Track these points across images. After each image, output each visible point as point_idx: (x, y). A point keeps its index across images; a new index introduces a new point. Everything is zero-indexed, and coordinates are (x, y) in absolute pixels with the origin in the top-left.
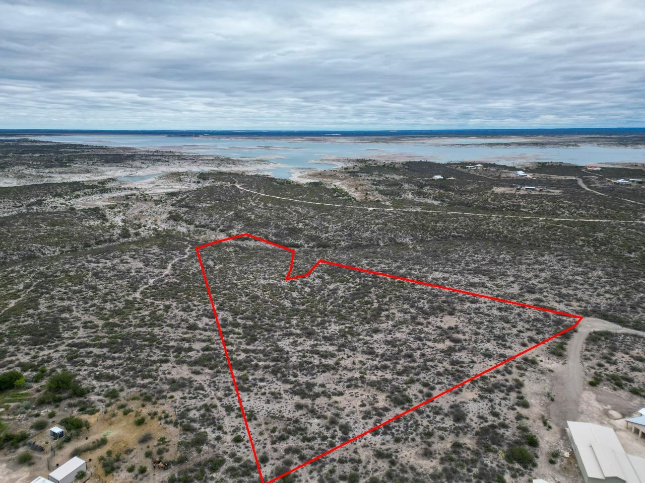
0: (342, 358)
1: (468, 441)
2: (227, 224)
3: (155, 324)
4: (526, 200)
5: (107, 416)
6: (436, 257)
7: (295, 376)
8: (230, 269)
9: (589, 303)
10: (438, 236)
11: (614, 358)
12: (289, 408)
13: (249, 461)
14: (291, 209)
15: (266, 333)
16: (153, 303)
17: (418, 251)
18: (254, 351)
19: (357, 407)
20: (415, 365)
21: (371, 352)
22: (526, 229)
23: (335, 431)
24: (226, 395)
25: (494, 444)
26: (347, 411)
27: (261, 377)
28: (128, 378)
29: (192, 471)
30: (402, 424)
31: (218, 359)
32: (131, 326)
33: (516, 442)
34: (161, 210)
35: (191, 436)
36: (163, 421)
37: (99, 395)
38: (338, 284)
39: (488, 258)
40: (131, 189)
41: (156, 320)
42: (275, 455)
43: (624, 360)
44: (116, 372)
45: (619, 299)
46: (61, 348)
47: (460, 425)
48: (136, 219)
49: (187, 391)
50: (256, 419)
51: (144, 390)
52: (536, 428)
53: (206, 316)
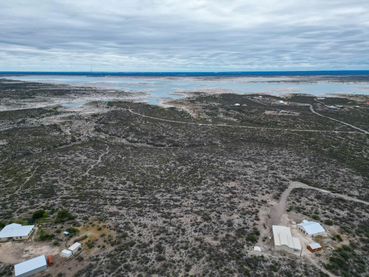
0: (183, 202)
1: (232, 234)
2: (126, 133)
3: (98, 188)
4: (281, 119)
5: (85, 227)
6: (231, 151)
7: (163, 210)
8: (130, 159)
9: (297, 175)
10: (233, 140)
11: (300, 200)
12: (161, 223)
13: (145, 243)
14: (159, 125)
15: (149, 191)
16: (95, 178)
17: (223, 149)
18: (144, 199)
19: (189, 222)
20: (215, 204)
21: (196, 199)
22: (278, 135)
23: (180, 231)
24: (134, 218)
25: (242, 234)
26: (184, 223)
27: (148, 210)
28: (91, 212)
29: (123, 247)
30: (207, 228)
31: (129, 203)
32: (87, 189)
33: (251, 234)
34: (90, 125)
35: (121, 234)
36: (109, 229)
37: (80, 219)
38: (183, 166)
39: (256, 152)
40: (72, 112)
41: (98, 186)
42: (155, 240)
43: (305, 200)
44: (85, 209)
45: (311, 173)
46: (58, 199)
47: (230, 228)
48: (77, 131)
49: (117, 217)
50: (147, 227)
51: (99, 217)
52: (260, 228)
53: (121, 184)
